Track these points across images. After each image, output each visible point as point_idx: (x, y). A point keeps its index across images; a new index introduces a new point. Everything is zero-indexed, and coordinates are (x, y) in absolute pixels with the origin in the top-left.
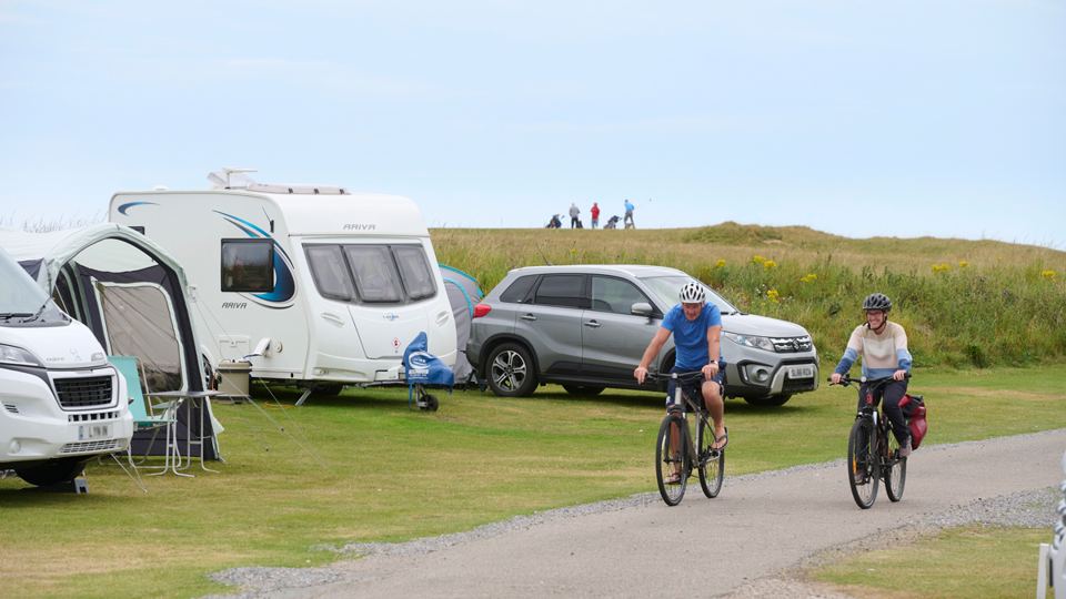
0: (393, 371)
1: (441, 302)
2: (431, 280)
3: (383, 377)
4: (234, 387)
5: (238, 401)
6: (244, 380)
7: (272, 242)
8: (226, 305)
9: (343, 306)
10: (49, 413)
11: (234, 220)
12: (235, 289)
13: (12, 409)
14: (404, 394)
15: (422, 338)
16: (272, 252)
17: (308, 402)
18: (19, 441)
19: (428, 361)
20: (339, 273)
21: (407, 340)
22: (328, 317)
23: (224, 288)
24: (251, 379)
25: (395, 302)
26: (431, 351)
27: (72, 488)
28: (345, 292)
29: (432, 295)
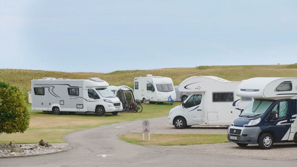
0: (167, 100)
1: (174, 91)
2: (173, 89)
3: (166, 101)
4: (148, 102)
5: (148, 104)
6: (149, 101)
7: (152, 84)
8: (147, 92)
9: (161, 92)
10: (112, 107)
11: (148, 82)
12: (148, 90)
13: (109, 106)
14: (168, 103)
15: (170, 96)
16: (152, 86)
17: (157, 104)
18: (110, 110)
19: (171, 99)
20: (160, 88)
21: (169, 96)
22: (159, 94)
23: (147, 90)
24: (150, 101)
25: (168, 91)
26: (172, 98)
27: (117, 115)
28: (161, 91)
29: (173, 90)
